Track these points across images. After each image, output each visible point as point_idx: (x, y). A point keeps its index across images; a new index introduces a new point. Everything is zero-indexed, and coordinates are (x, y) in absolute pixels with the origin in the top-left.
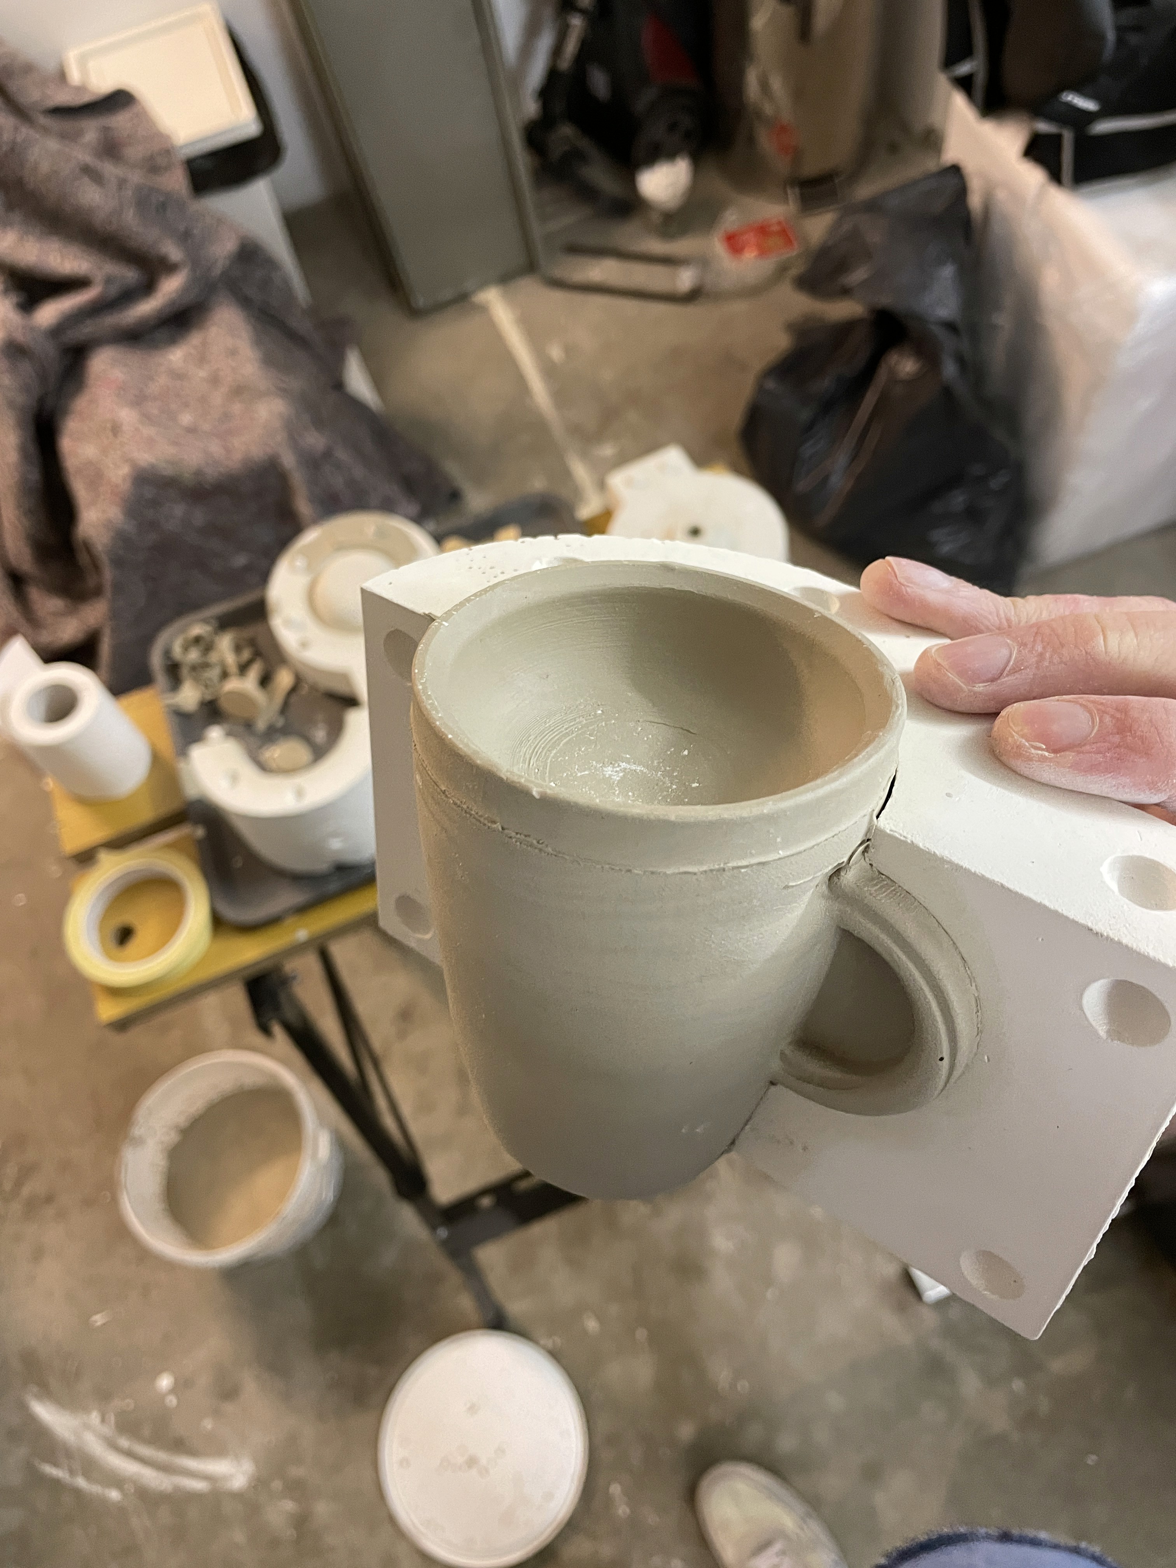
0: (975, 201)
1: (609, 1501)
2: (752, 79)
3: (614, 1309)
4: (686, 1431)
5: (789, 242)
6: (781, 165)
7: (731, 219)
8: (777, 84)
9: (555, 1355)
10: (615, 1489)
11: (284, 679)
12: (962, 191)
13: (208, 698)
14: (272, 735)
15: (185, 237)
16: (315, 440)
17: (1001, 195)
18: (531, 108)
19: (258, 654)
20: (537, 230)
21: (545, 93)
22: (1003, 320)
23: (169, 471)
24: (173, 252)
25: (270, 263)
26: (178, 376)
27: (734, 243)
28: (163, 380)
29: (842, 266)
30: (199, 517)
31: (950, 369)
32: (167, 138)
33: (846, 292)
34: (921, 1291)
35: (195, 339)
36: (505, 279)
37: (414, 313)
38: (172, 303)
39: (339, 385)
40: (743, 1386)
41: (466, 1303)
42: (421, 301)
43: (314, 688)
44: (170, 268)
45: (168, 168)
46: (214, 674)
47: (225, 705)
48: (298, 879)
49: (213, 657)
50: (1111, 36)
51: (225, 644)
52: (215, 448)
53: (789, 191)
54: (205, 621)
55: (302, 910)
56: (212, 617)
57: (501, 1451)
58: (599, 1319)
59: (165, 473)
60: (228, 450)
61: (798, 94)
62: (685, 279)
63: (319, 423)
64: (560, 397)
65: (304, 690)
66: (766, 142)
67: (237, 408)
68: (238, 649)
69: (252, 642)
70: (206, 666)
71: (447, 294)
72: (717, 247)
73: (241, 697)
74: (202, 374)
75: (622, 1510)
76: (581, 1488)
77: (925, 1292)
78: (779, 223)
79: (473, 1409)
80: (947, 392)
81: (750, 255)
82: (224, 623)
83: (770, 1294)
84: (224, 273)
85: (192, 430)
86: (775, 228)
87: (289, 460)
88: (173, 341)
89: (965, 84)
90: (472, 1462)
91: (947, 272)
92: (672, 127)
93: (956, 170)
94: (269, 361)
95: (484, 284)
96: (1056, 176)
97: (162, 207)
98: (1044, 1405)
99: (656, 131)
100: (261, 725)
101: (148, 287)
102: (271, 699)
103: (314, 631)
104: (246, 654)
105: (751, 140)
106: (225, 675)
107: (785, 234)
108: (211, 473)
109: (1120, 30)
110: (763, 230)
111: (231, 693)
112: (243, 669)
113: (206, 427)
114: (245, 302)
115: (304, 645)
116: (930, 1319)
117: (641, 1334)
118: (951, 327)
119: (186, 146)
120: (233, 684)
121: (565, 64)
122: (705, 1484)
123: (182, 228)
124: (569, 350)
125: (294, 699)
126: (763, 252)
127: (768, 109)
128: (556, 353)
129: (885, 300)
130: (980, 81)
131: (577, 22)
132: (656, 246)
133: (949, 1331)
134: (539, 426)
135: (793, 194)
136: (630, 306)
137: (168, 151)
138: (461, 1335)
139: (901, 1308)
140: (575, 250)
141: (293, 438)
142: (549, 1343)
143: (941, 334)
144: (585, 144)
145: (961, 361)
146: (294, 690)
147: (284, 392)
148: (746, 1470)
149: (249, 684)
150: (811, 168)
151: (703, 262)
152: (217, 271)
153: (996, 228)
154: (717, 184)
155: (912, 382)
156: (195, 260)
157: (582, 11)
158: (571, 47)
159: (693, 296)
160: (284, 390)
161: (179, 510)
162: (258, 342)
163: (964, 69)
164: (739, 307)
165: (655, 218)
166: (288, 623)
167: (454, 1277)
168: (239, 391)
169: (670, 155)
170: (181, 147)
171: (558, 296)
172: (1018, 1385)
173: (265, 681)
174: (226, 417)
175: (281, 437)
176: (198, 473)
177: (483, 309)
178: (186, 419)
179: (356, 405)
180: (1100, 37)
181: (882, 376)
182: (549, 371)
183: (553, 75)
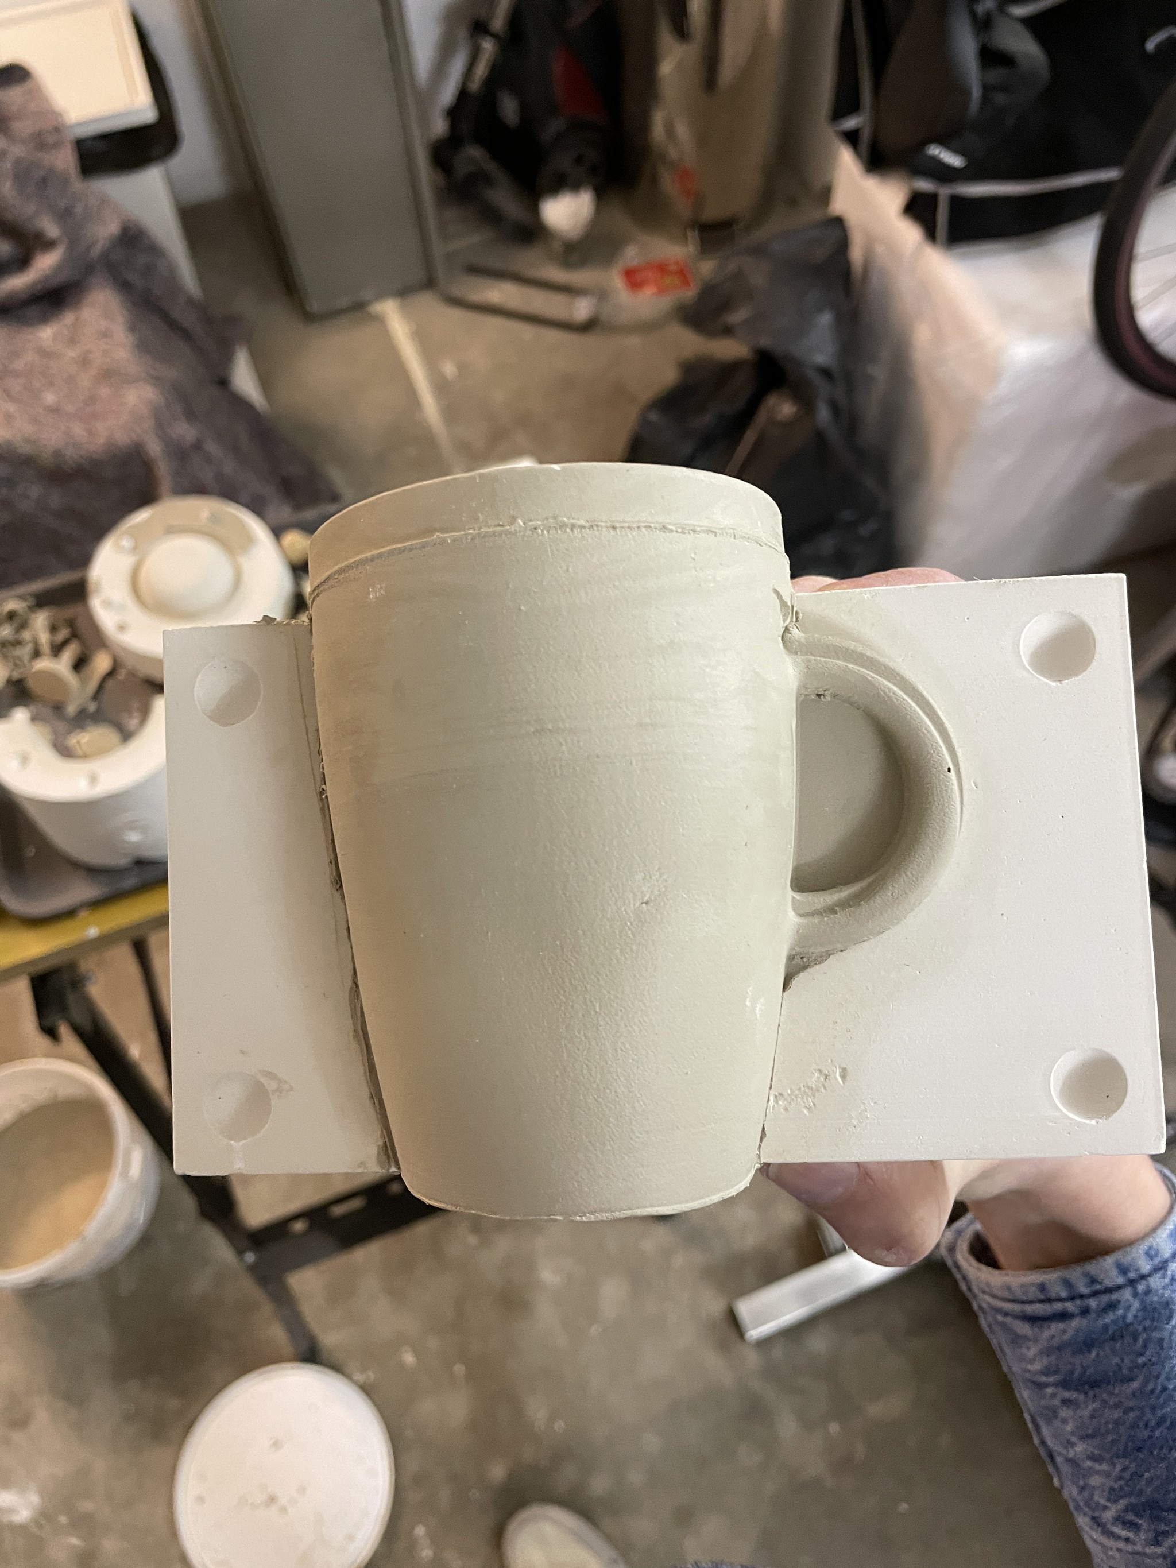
0: (856, 254)
1: (412, 1546)
2: (658, 121)
3: (433, 1343)
4: (498, 1472)
5: (686, 282)
6: (683, 207)
7: (631, 255)
8: (683, 130)
9: (367, 1390)
10: (420, 1531)
11: (101, 663)
12: (843, 244)
13: (16, 675)
14: (82, 719)
15: (65, 215)
16: (185, 431)
17: (880, 250)
18: (439, 126)
19: (75, 635)
20: (438, 249)
21: (454, 113)
22: (879, 372)
23: (25, 449)
24: (52, 230)
25: (155, 250)
26: (45, 354)
27: (633, 279)
28: (30, 356)
29: (726, 305)
30: (56, 499)
31: (823, 414)
32: (57, 115)
33: (728, 331)
34: (743, 1330)
35: (68, 318)
36: (403, 292)
37: (309, 317)
38: (46, 278)
39: (223, 382)
40: (559, 1425)
41: (277, 1333)
42: (315, 306)
43: (132, 674)
44: (49, 245)
45: (57, 145)
46: (25, 651)
47: (32, 684)
48: (93, 871)
49: (26, 635)
50: (976, 93)
51: (40, 621)
52: (78, 430)
53: (689, 234)
54: (21, 597)
55: (96, 904)
56: (30, 595)
57: (302, 1490)
58: (416, 1353)
59: (20, 451)
60: (91, 433)
61: (702, 140)
62: (582, 309)
63: (191, 415)
64: (450, 413)
65: (122, 675)
66: (669, 184)
67: (104, 392)
68: (53, 629)
69: (71, 623)
70: (18, 643)
71: (344, 302)
72: (616, 281)
73: (53, 678)
74: (72, 353)
75: (426, 1553)
76: (383, 1531)
77: (747, 1331)
78: (677, 263)
79: (277, 1444)
80: (820, 437)
81: (648, 292)
82: (42, 601)
83: (594, 1330)
84: (105, 256)
85: (55, 410)
86: (673, 268)
87: (154, 448)
88: (44, 319)
89: (852, 138)
90: (272, 1499)
91: (825, 319)
92: (579, 160)
93: (839, 222)
94: (143, 347)
95: (380, 296)
96: (931, 234)
97: (44, 181)
98: (860, 1451)
99: (562, 161)
100: (71, 709)
101: (23, 262)
102: (83, 682)
103: (134, 614)
104: (63, 634)
105: (654, 180)
106: (37, 654)
107: (683, 274)
108: (71, 455)
109: (986, 88)
110: (662, 268)
111: (41, 673)
112: (57, 650)
113: (70, 408)
114: (125, 287)
115: (122, 628)
116: (753, 1359)
117: (459, 1369)
118: (826, 373)
119: (79, 124)
120: (44, 664)
121: (475, 86)
122: (512, 1527)
123: (62, 204)
124: (462, 368)
125: (110, 684)
126: (661, 291)
127: (673, 153)
128: (449, 369)
129: (765, 342)
130: (865, 137)
131: (488, 46)
132: (556, 274)
133: (770, 1372)
134: (426, 439)
135: (693, 236)
136: (527, 332)
137: (57, 130)
138: (270, 1367)
139: (723, 1347)
140: (475, 270)
141: (161, 426)
142: (360, 1377)
143: (817, 379)
144: (491, 167)
145: (835, 407)
146: (111, 674)
147: (156, 380)
148: (555, 1512)
149: (62, 666)
150: (712, 212)
151: (602, 295)
152: (96, 251)
153: (874, 280)
154: (619, 219)
155: (788, 425)
156: (74, 237)
157: (495, 36)
158: (481, 70)
159: (588, 326)
160: (157, 379)
161: (35, 491)
162: (132, 328)
163: (851, 123)
164: (634, 341)
165: (557, 246)
166: (107, 604)
167: (267, 1308)
168: (107, 375)
169: (575, 187)
170: (72, 126)
171: (456, 314)
172: (834, 1428)
173: (80, 664)
174: (92, 399)
175: (149, 424)
176: (57, 453)
177: (379, 320)
178: (50, 398)
179: (239, 403)
180: (967, 93)
181: (761, 417)
182: (441, 387)
183: (463, 94)
